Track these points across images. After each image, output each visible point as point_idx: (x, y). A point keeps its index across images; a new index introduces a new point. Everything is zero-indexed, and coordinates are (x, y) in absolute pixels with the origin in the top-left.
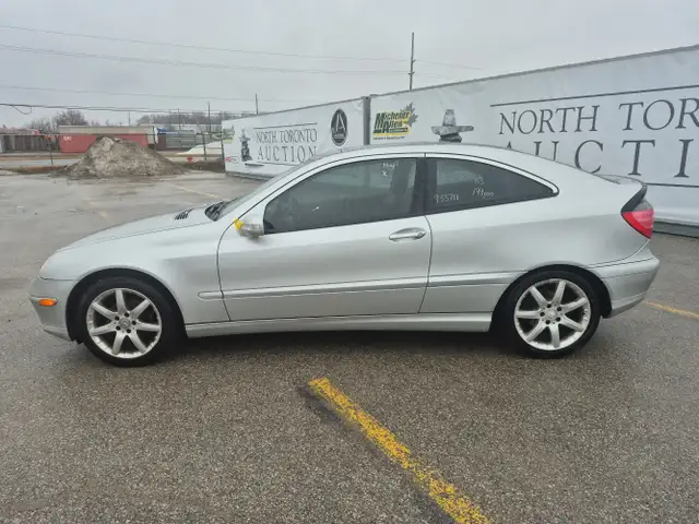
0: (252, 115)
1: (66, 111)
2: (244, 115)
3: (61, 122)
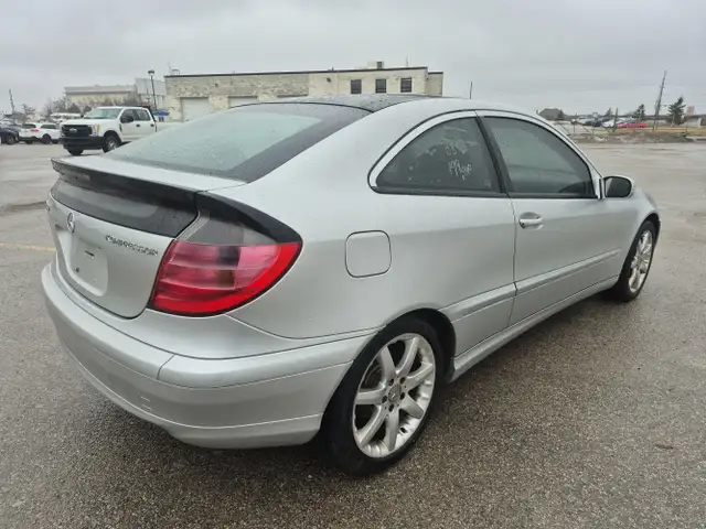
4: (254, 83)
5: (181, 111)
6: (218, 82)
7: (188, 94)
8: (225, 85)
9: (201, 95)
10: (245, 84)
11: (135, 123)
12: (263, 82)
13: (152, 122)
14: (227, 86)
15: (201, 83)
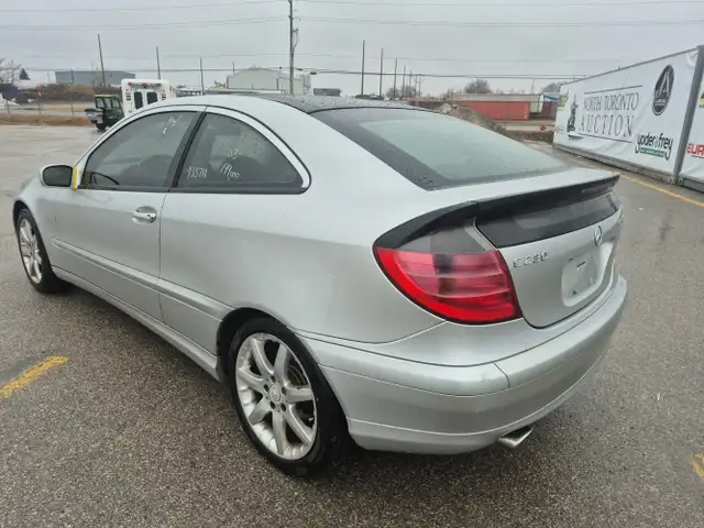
0: (581, 80)
1: (475, 80)
2: (576, 80)
3: (470, 91)
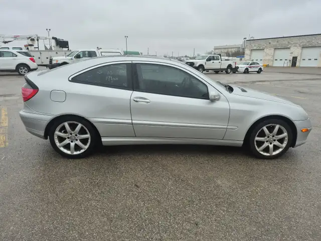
4: (290, 42)
5: (250, 56)
6: (271, 42)
7: (255, 48)
8: (274, 43)
9: (261, 48)
10: (285, 42)
11: (212, 61)
12: (295, 40)
13: (220, 61)
14: (275, 43)
15: (262, 43)
